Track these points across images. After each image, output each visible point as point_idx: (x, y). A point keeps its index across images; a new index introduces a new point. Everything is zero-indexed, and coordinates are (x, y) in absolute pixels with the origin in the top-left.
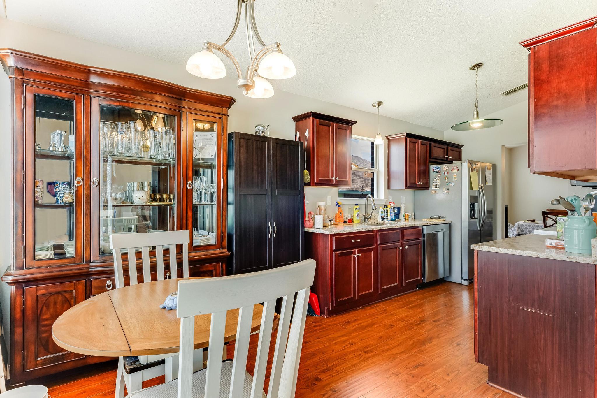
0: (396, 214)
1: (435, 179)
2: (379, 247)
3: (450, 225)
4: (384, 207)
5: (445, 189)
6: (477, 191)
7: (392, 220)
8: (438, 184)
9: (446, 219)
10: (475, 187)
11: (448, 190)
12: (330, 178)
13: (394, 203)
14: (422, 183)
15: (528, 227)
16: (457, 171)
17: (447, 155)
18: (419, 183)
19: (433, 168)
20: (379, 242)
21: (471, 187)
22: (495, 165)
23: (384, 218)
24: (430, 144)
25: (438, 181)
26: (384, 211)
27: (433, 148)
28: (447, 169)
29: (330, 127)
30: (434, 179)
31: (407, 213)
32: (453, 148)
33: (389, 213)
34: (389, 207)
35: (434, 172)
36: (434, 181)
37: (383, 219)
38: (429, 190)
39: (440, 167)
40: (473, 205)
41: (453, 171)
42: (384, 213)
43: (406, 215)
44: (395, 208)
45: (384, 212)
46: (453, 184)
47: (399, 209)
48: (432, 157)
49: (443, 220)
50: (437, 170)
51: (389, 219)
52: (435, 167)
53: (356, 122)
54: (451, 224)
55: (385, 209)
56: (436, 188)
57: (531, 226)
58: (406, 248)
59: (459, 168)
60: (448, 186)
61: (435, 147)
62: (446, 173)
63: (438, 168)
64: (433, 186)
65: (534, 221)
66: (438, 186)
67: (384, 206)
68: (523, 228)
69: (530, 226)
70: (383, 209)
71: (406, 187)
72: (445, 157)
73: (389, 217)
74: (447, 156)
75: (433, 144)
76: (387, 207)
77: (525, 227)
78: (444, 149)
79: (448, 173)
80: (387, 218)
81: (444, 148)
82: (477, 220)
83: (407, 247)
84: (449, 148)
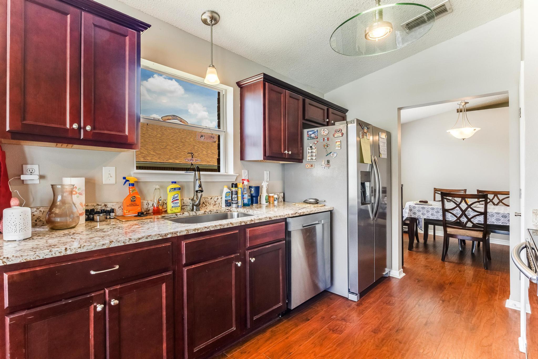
0: (252, 196)
1: (311, 147)
2: (185, 269)
3: (331, 212)
4: (232, 187)
5: (324, 163)
6: (369, 165)
7: (245, 205)
8: (314, 154)
9: (326, 204)
10: (367, 160)
11: (328, 163)
12: (68, 126)
13: (248, 181)
14: (290, 153)
15: (421, 210)
16: (341, 136)
17: (328, 118)
18: (286, 152)
19: (308, 132)
20: (184, 262)
21: (361, 160)
22: (390, 132)
23: (232, 203)
24: (304, 101)
25: (314, 151)
26: (232, 191)
27: (307, 106)
28: (327, 133)
29: (69, 16)
30: (309, 148)
31: (270, 195)
32: (335, 112)
33: (240, 195)
34: (240, 186)
35: (309, 138)
36: (309, 150)
37: (228, 204)
38: (302, 162)
39: (317, 131)
40: (363, 185)
41: (336, 136)
42: (232, 195)
43: (269, 197)
44: (250, 187)
45: (232, 193)
46: (335, 155)
47: (258, 189)
48: (306, 118)
49: (321, 205)
50: (313, 136)
51: (240, 204)
52: (311, 131)
53: (149, 26)
54: (333, 211)
55: (234, 189)
56: (312, 160)
57: (425, 208)
58: (252, 261)
59: (344, 131)
60: (328, 158)
61: (310, 104)
62: (326, 139)
63: (314, 133)
64: (308, 158)
65: (426, 202)
66: (314, 158)
67: (233, 184)
68: (415, 210)
69: (423, 208)
70: (230, 190)
71: (265, 157)
72: (325, 121)
73: (240, 200)
74: (328, 120)
75: (307, 101)
76: (236, 186)
77: (417, 209)
78: (324, 110)
79: (328, 139)
80: (237, 203)
81: (324, 108)
82: (369, 205)
83: (254, 259)
84: (331, 110)
